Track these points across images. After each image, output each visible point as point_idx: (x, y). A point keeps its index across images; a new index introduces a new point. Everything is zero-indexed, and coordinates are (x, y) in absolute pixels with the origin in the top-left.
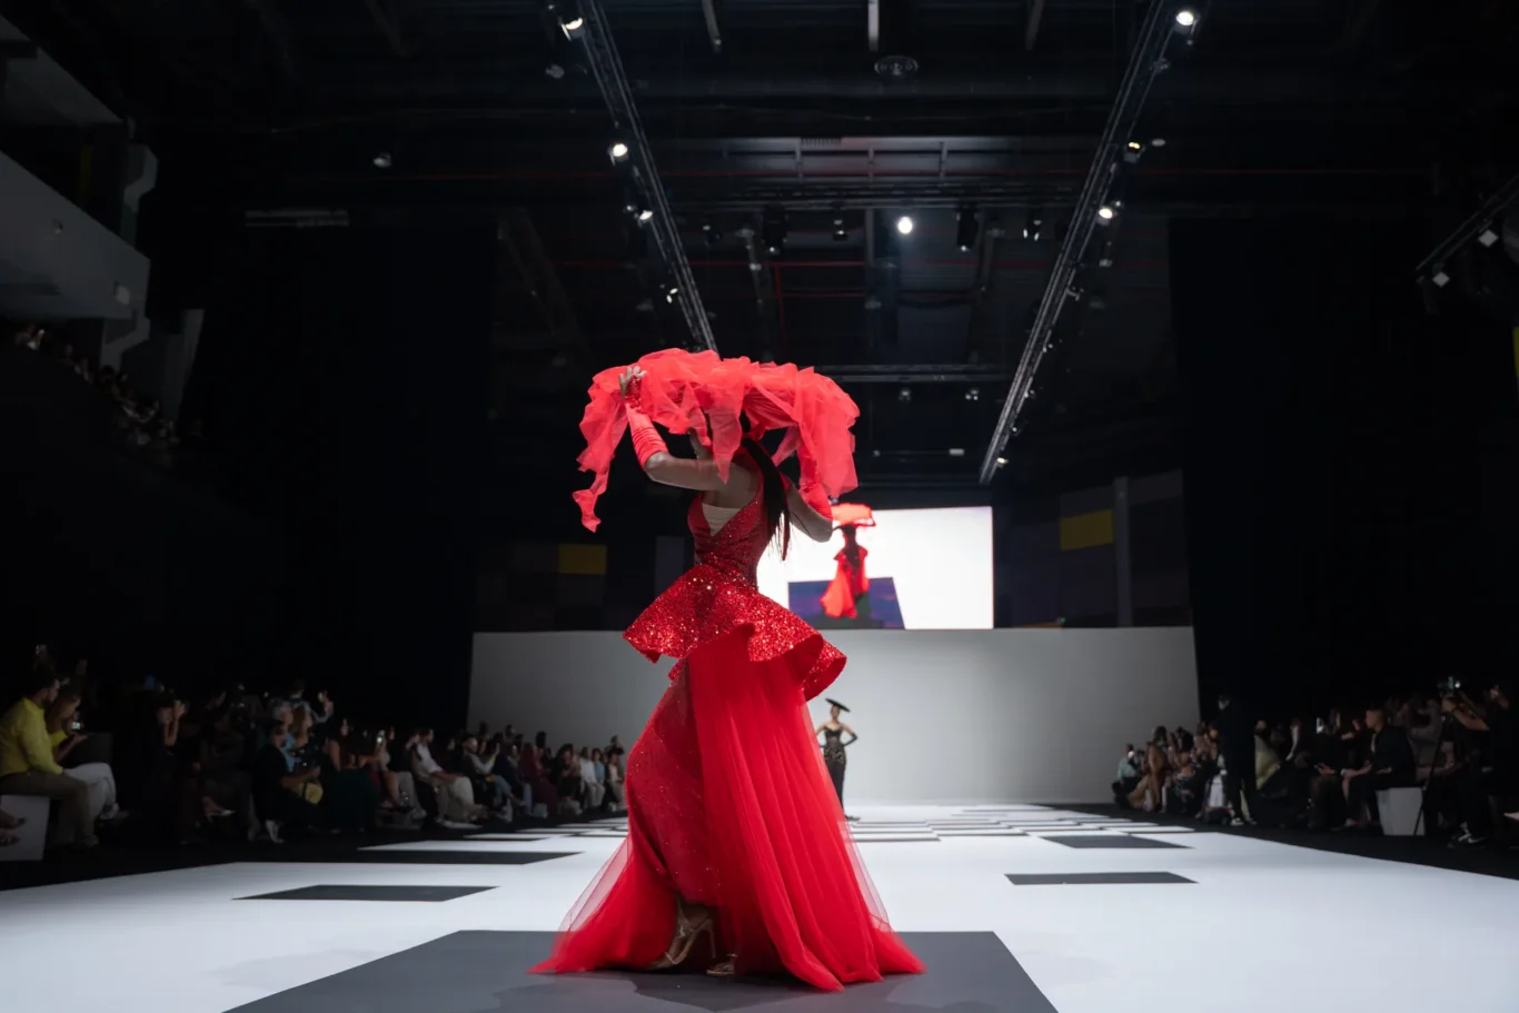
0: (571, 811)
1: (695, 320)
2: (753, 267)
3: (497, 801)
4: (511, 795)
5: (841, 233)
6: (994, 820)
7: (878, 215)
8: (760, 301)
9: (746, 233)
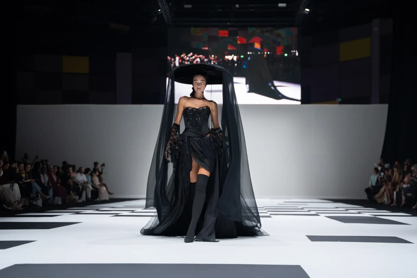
3: (33, 195)
4: (41, 193)
6: (300, 207)
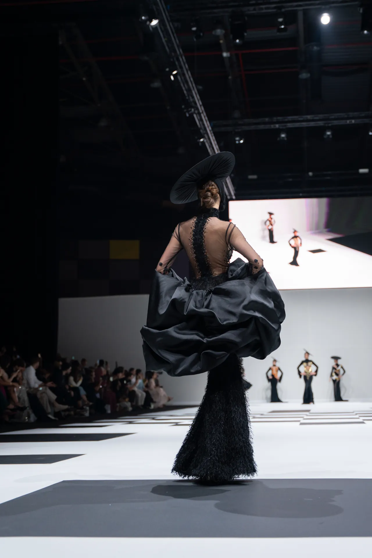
0: (126, 408)
1: (189, 90)
2: (225, 54)
5: (283, 27)
7: (306, 13)
8: (230, 77)
9: (219, 32)
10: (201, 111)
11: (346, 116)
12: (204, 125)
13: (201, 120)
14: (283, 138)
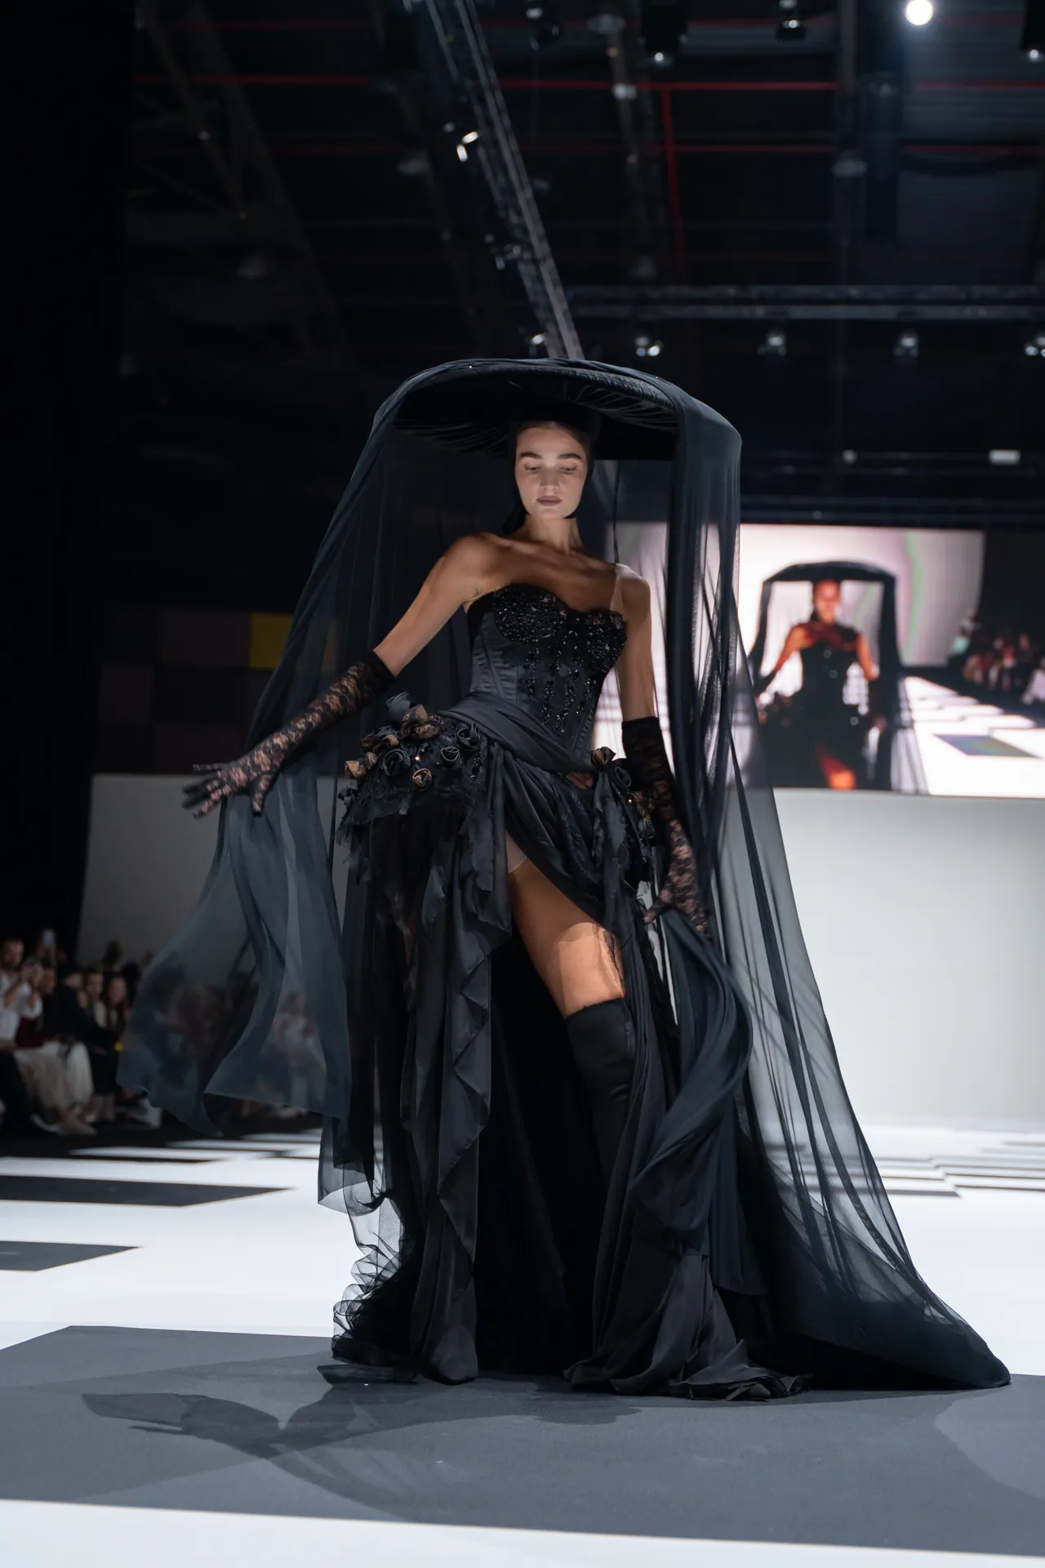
1: (509, 191)
2: (621, 91)
5: (793, 24)
8: (632, 159)
9: (607, 23)
10: (538, 255)
11: (962, 296)
12: (546, 295)
13: (539, 280)
14: (776, 348)
